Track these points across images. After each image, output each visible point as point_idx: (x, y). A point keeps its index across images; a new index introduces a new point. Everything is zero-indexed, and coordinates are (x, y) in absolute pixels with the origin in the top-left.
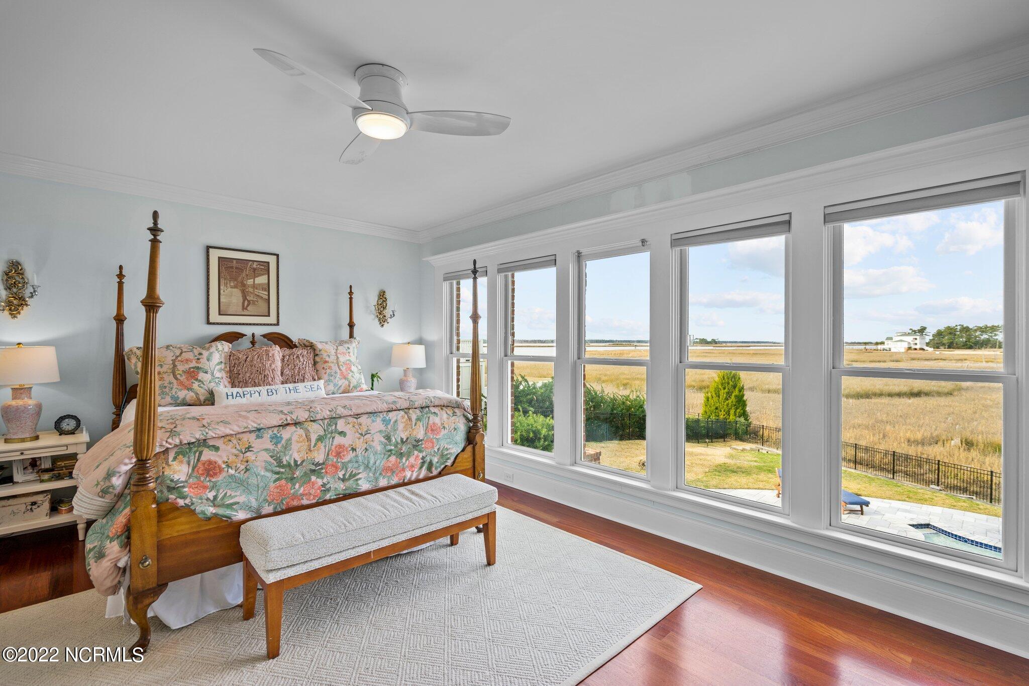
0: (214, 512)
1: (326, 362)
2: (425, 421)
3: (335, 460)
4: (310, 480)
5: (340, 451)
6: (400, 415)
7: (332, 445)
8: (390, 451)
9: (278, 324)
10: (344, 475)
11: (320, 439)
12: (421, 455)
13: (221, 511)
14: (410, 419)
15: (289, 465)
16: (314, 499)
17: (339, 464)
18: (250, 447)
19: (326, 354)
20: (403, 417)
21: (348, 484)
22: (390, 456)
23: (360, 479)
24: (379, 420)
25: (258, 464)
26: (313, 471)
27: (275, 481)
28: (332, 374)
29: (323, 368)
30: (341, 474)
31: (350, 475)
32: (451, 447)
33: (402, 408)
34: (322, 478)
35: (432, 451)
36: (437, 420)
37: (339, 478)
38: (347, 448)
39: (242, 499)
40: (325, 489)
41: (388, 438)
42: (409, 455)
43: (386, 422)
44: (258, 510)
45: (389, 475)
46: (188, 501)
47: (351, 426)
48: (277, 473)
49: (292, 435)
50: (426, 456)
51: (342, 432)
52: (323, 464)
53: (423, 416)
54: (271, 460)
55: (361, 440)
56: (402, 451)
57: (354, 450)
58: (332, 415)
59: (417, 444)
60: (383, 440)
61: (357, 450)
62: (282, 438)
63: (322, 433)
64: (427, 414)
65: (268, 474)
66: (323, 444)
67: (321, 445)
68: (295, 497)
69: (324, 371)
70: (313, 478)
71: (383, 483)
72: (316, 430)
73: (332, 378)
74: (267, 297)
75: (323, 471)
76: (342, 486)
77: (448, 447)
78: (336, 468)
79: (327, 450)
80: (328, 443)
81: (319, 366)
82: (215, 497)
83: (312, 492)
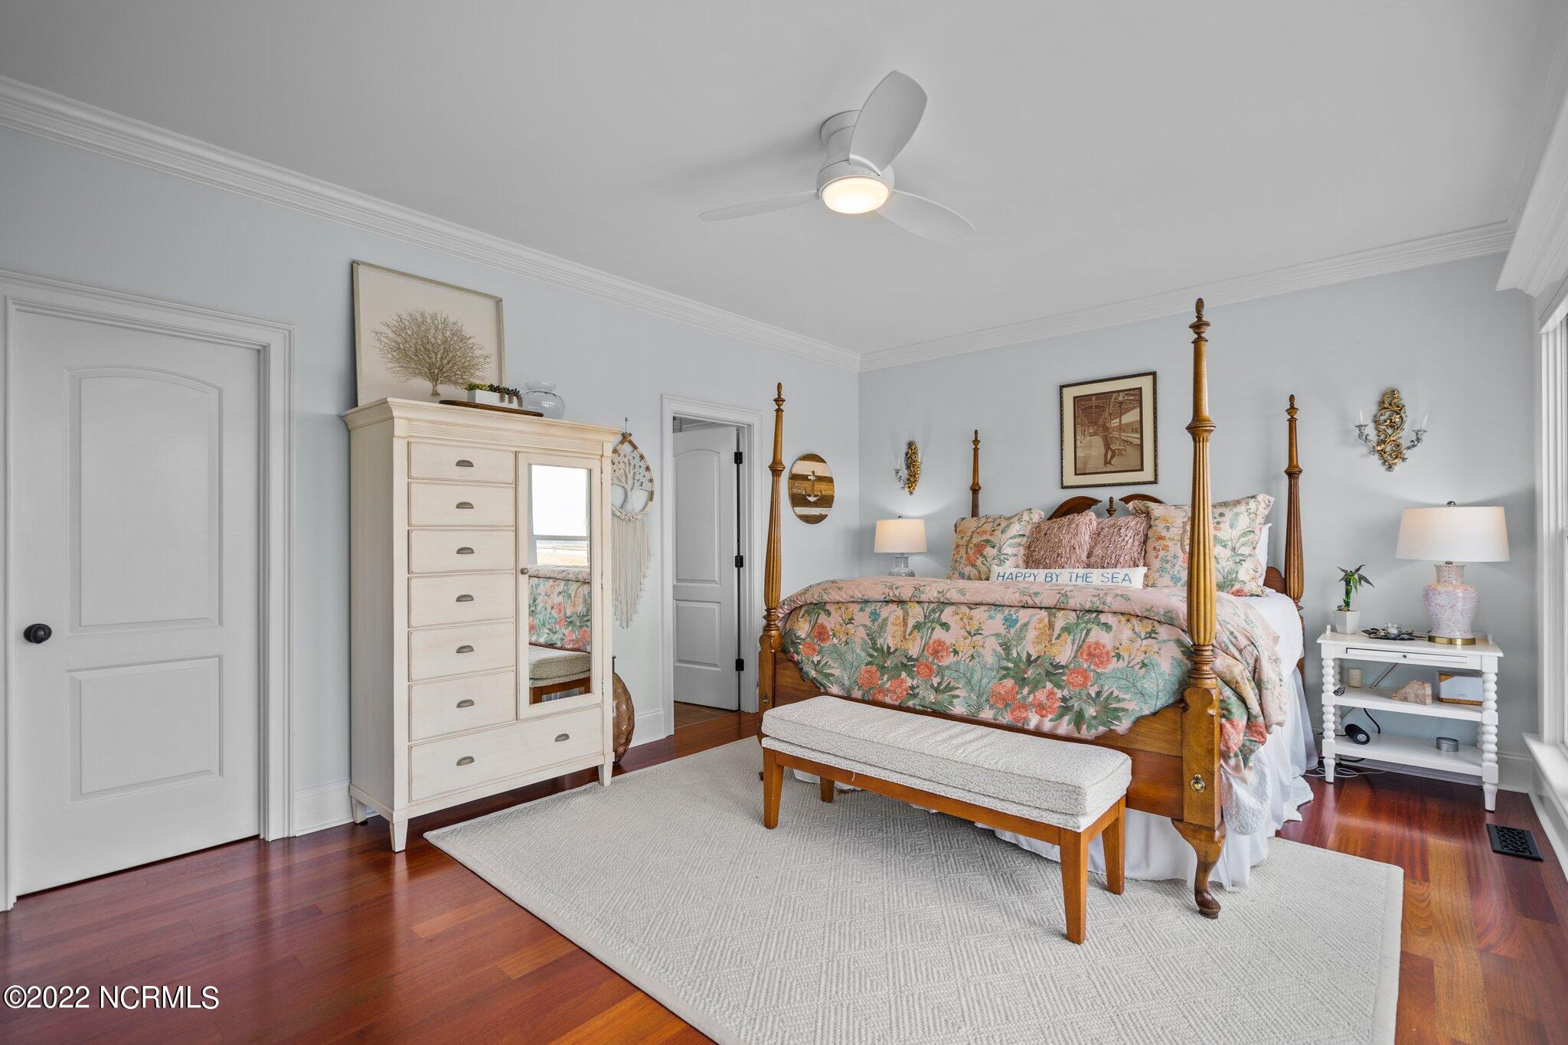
0: (814, 676)
1: (1161, 538)
2: (1079, 636)
3: (931, 659)
4: (900, 675)
5: (938, 649)
6: (1038, 616)
7: (930, 638)
8: (1006, 669)
9: (1155, 482)
10: (939, 684)
11: (918, 627)
12: (1059, 693)
13: (820, 678)
14: (1051, 626)
15: (881, 650)
16: (896, 700)
17: (935, 667)
18: (852, 619)
19: (1163, 526)
20: (1041, 621)
21: (940, 697)
22: (1004, 677)
23: (957, 697)
24: (999, 617)
25: (856, 639)
26: (904, 665)
27: (867, 664)
28: (1169, 558)
29: (1155, 548)
30: (935, 681)
31: (945, 688)
32: (1127, 697)
33: (1043, 605)
34: (913, 679)
35: (1084, 693)
36: (1106, 639)
37: (932, 686)
38: (947, 648)
39: (837, 672)
40: (912, 692)
41: (1006, 647)
42: (1035, 686)
43: (1010, 622)
44: (849, 691)
45: (1001, 707)
46: (799, 658)
47: (958, 617)
48: (871, 656)
49: (890, 614)
50: (1071, 698)
51: (945, 624)
52: (916, 660)
53: (1077, 625)
54: (867, 638)
55: (968, 641)
56: (1026, 676)
57: (956, 652)
58: (939, 599)
59: (1054, 672)
60: (999, 649)
61: (960, 654)
62: (879, 615)
63: (921, 620)
64: (1087, 623)
65: (863, 654)
66: (920, 634)
67: (917, 635)
68: (881, 690)
69: (1154, 553)
70: (904, 675)
71: (987, 714)
72: (916, 613)
73: (1168, 566)
74: (1138, 442)
75: (915, 669)
76: (932, 697)
77: (1122, 696)
78: (931, 670)
79: (923, 643)
80: (925, 634)
81: (1151, 544)
82: (819, 662)
83: (899, 691)
